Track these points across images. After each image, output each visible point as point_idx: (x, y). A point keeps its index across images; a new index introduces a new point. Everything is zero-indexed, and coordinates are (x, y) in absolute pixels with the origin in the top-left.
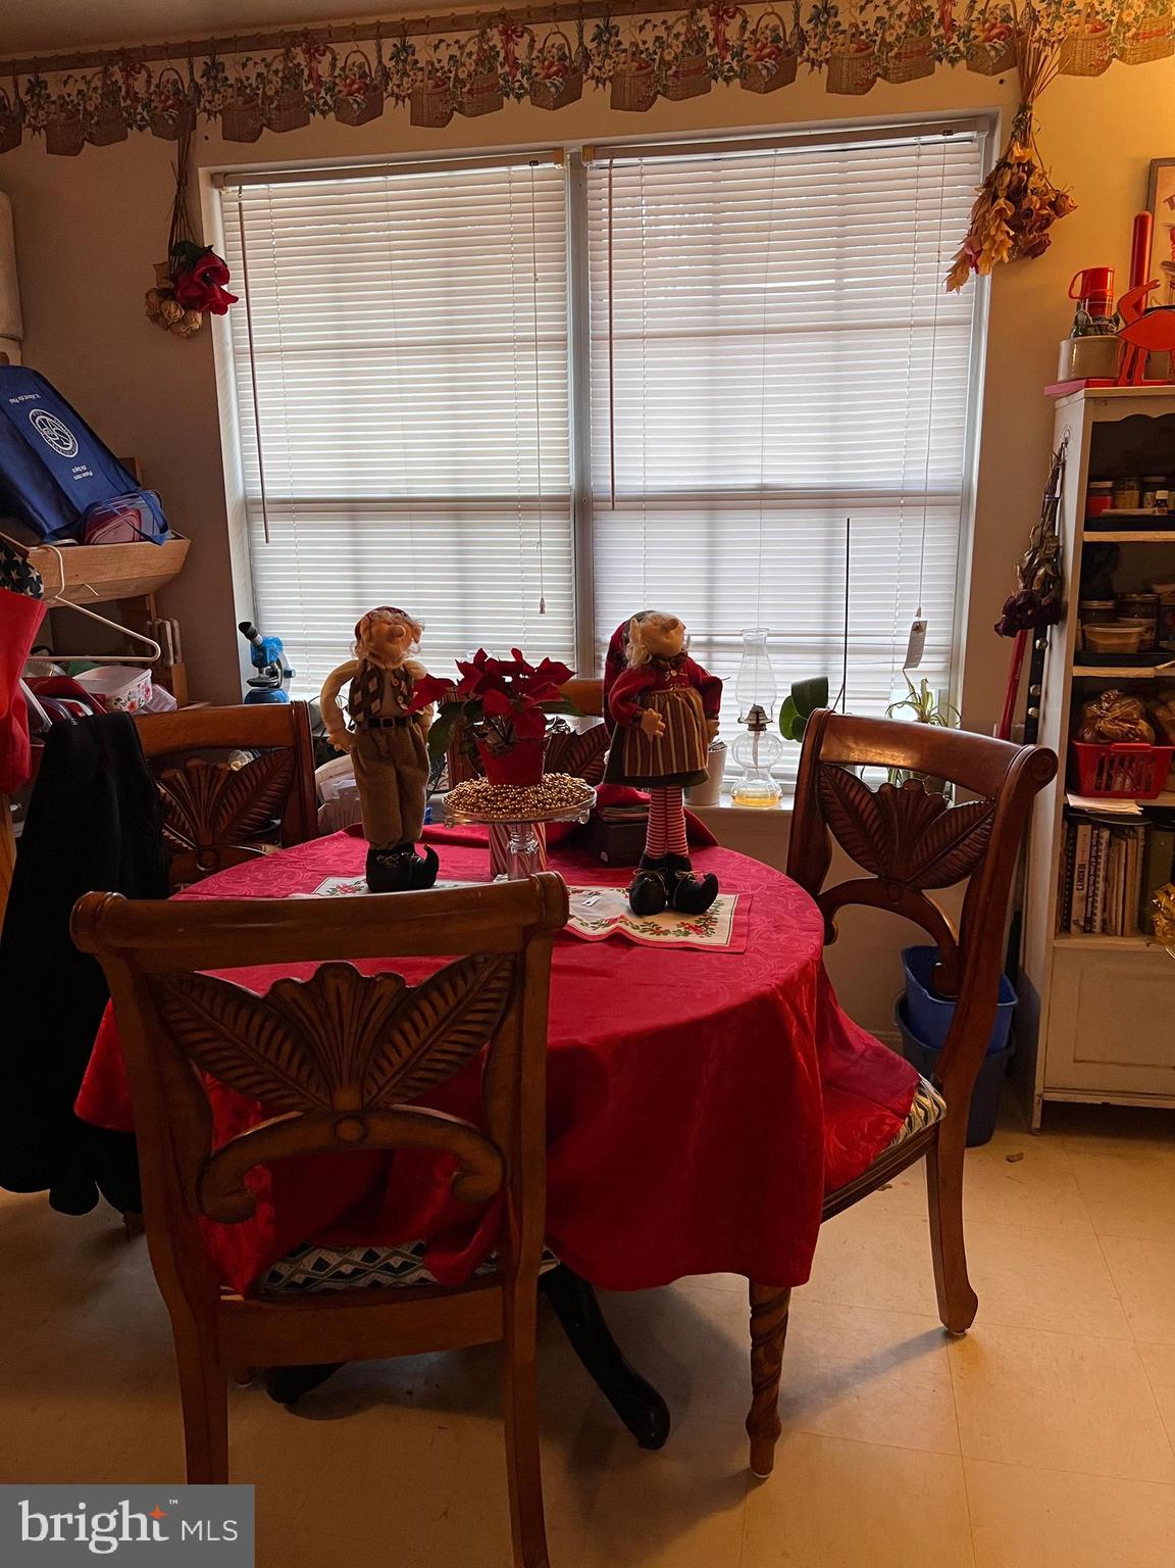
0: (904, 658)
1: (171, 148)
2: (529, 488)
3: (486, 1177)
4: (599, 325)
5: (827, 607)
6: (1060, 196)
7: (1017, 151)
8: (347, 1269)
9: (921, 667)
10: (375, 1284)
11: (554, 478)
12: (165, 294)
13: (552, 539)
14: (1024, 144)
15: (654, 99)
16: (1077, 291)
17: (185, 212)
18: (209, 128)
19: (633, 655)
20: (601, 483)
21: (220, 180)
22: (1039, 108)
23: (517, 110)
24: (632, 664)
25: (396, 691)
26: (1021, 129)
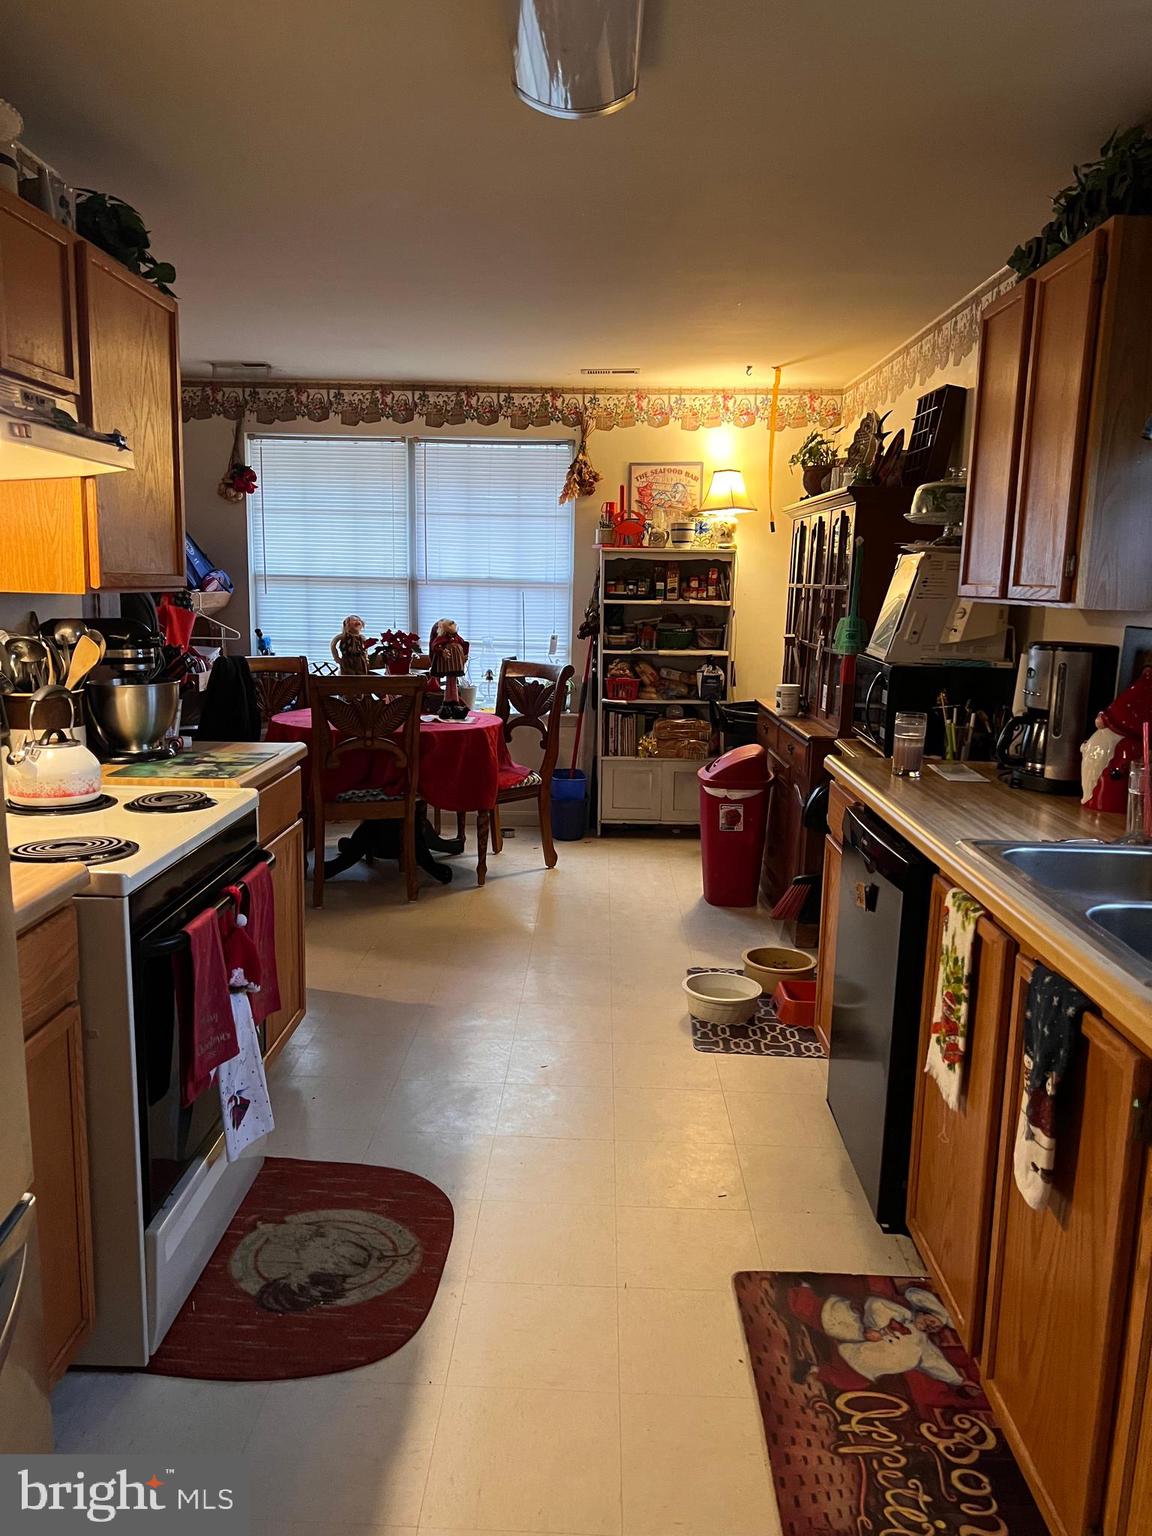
0: (548, 651)
1: (233, 424)
2: (389, 574)
3: (403, 763)
4: (420, 508)
5: (518, 629)
6: (597, 474)
7: (581, 457)
8: (361, 795)
9: (556, 654)
10: (368, 801)
11: (401, 570)
12: (229, 485)
13: (402, 595)
14: (584, 454)
15: (443, 424)
16: (604, 510)
17: (237, 451)
18: (251, 418)
19: (440, 632)
20: (421, 573)
21: (252, 437)
22: (588, 441)
23: (386, 422)
24: (439, 635)
25: (357, 645)
26: (583, 449)
